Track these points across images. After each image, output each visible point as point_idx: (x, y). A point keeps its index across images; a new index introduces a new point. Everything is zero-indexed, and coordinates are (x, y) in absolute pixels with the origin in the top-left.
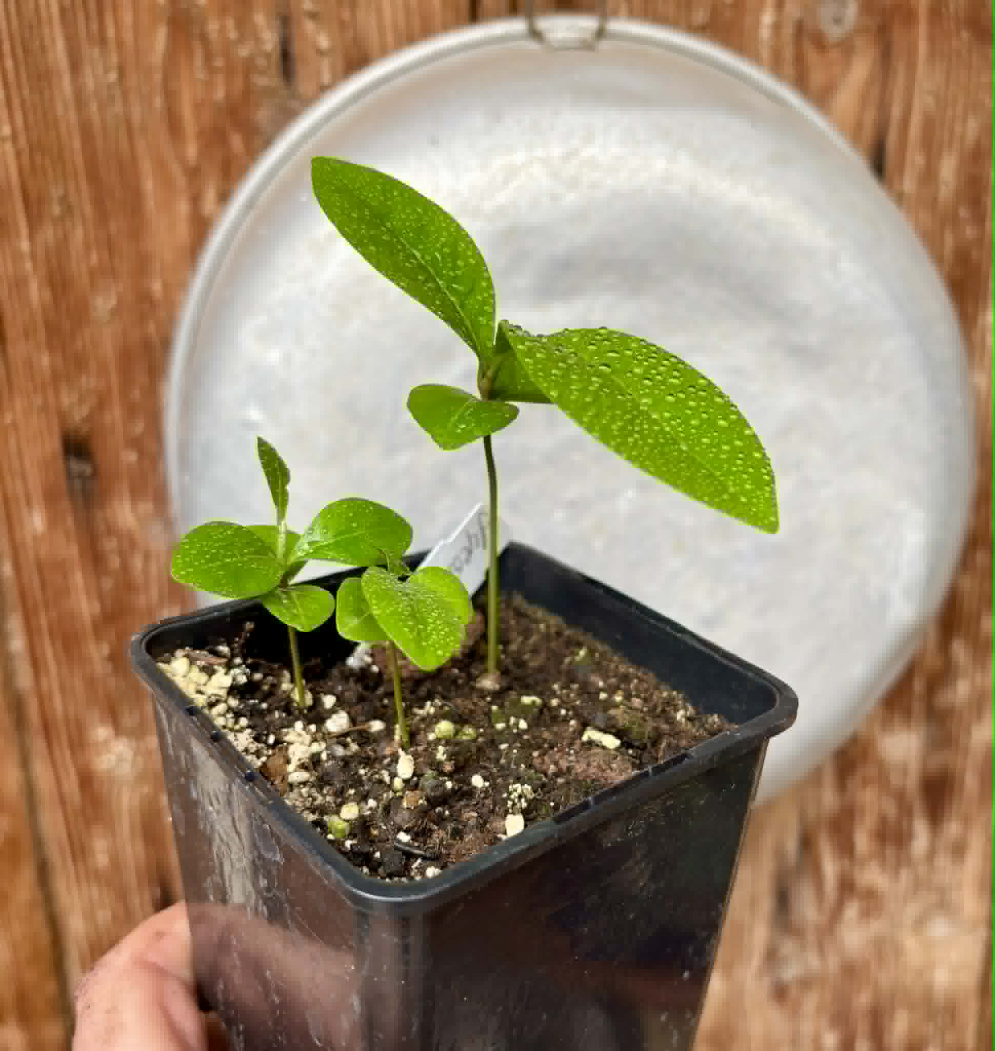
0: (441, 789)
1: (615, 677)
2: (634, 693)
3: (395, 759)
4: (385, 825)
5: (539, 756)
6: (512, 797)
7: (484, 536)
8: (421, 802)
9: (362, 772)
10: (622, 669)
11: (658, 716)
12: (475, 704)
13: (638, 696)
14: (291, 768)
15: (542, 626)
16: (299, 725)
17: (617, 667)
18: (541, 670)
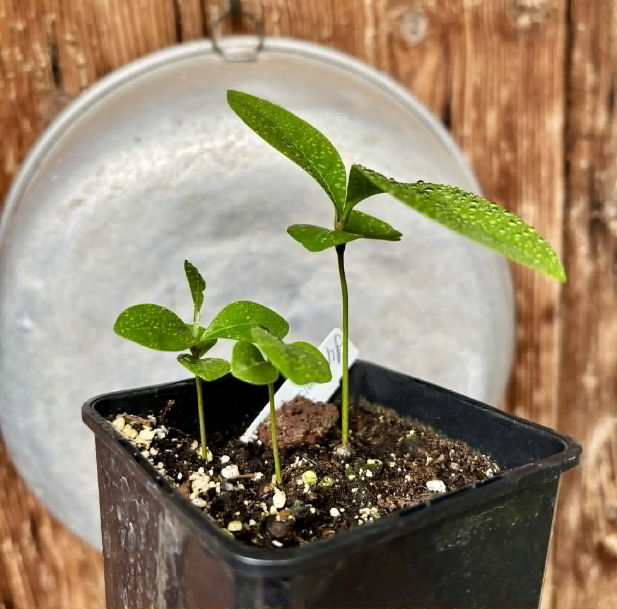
0: (306, 514)
1: (437, 449)
2: (452, 459)
3: (271, 494)
4: (262, 535)
5: (382, 498)
6: (362, 517)
7: (338, 351)
8: (290, 517)
9: (246, 503)
10: (442, 443)
11: (471, 474)
12: (332, 464)
13: (455, 461)
14: (193, 496)
15: (381, 418)
16: (201, 470)
17: (438, 442)
18: (381, 446)
